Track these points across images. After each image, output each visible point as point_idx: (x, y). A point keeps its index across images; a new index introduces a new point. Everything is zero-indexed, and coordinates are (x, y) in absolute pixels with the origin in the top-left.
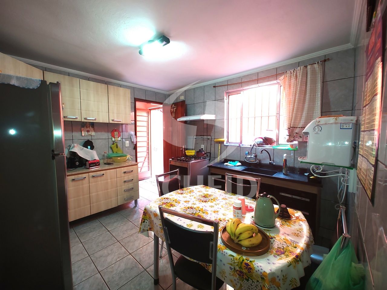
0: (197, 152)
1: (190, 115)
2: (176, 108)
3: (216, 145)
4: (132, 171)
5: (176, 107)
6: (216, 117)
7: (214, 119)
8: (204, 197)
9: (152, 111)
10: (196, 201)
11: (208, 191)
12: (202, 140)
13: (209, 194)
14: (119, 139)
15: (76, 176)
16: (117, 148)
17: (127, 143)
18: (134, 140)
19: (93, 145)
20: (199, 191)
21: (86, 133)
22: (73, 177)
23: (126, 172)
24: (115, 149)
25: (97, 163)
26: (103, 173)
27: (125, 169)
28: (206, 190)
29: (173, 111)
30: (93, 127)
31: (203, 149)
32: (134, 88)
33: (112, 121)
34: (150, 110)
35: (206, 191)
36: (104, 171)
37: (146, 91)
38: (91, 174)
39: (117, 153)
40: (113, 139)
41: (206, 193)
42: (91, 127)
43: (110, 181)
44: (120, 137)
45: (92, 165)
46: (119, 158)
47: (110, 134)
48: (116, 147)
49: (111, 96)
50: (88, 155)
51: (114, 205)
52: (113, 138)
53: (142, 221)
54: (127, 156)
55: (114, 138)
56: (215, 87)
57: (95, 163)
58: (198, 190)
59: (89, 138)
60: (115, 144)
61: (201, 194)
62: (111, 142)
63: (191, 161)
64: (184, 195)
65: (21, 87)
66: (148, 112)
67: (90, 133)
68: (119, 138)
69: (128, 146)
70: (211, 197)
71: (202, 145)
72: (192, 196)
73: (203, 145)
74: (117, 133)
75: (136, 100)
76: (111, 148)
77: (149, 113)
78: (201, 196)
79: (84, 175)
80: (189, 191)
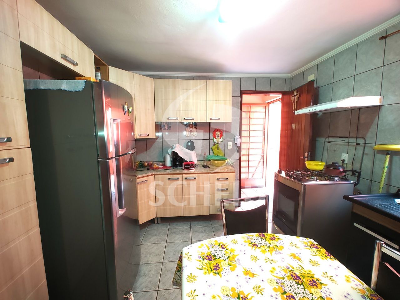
0: (327, 167)
1: (323, 102)
2: (298, 96)
3: (379, 156)
4: (227, 179)
5: (298, 93)
6: (383, 99)
7: (378, 104)
8: (296, 278)
9: (271, 105)
10: (271, 282)
11: (316, 264)
12: (345, 145)
13: (316, 276)
14: (221, 140)
15: (172, 176)
16: (218, 150)
17: (230, 145)
18: (238, 141)
19: (195, 146)
20: (294, 256)
21: (189, 133)
22: (169, 176)
23: (219, 179)
24: (216, 151)
25: (192, 165)
26: (195, 177)
27: (220, 176)
28: (314, 258)
29: (295, 100)
30: (195, 127)
31: (346, 162)
32: (240, 78)
33: (210, 120)
34: (269, 103)
35: (311, 261)
36: (197, 175)
37: (256, 79)
38: (185, 176)
39: (217, 155)
40: (214, 140)
41: (308, 268)
42: (193, 127)
43: (202, 186)
44: (222, 138)
45: (187, 167)
46: (216, 162)
47: (211, 134)
48: (217, 148)
49: (210, 92)
50: (187, 156)
51: (205, 213)
52: (214, 138)
53: (177, 269)
54: (227, 160)
55: (216, 139)
56: (384, 38)
57: (191, 165)
58: (294, 251)
59: (192, 138)
60: (216, 146)
61: (295, 264)
62: (212, 143)
63: (310, 180)
64: (257, 252)
65: (70, 90)
66: (266, 106)
67: (192, 133)
68: (220, 138)
69: (231, 148)
70: (313, 290)
71: (343, 154)
72: (272, 262)
73: (347, 155)
74: (219, 133)
75: (242, 93)
76: (212, 149)
77: (267, 108)
78: (289, 274)
79: (178, 176)
80: (274, 243)
